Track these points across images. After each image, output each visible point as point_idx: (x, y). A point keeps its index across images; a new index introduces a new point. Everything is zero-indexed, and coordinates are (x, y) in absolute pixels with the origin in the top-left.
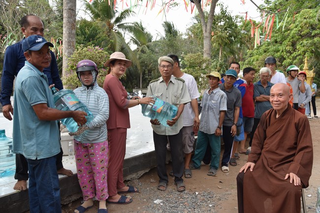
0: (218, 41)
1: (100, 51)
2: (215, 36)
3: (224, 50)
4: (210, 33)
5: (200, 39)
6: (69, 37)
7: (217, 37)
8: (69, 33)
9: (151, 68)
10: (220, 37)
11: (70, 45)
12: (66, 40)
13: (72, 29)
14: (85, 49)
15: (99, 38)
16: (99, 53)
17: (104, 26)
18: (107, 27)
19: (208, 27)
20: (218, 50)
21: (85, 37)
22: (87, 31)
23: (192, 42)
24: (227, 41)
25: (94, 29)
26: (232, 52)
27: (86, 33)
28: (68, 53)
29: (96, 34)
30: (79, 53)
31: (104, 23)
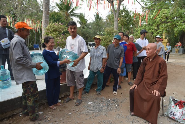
0: (121, 23)
1: (61, 25)
2: (120, 21)
3: (124, 27)
4: (118, 18)
5: (112, 22)
6: (46, 18)
7: (121, 21)
8: (46, 16)
9: (87, 36)
10: (122, 21)
11: (46, 23)
12: (44, 20)
13: (47, 14)
14: (53, 24)
15: (62, 20)
16: (60, 26)
17: (64, 15)
18: (66, 15)
19: (117, 15)
20: (121, 27)
21: (54, 20)
22: (55, 17)
23: (108, 24)
24: (126, 23)
25: (59, 16)
26: (128, 29)
27: (55, 18)
28: (45, 26)
29: (60, 19)
30: (51, 26)
31: (64, 13)
